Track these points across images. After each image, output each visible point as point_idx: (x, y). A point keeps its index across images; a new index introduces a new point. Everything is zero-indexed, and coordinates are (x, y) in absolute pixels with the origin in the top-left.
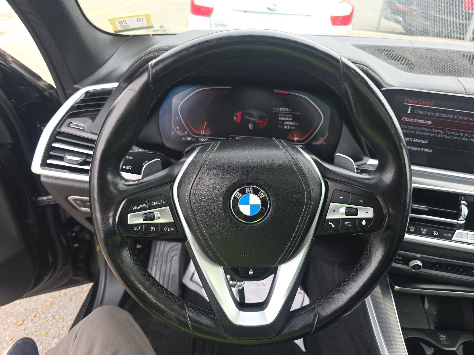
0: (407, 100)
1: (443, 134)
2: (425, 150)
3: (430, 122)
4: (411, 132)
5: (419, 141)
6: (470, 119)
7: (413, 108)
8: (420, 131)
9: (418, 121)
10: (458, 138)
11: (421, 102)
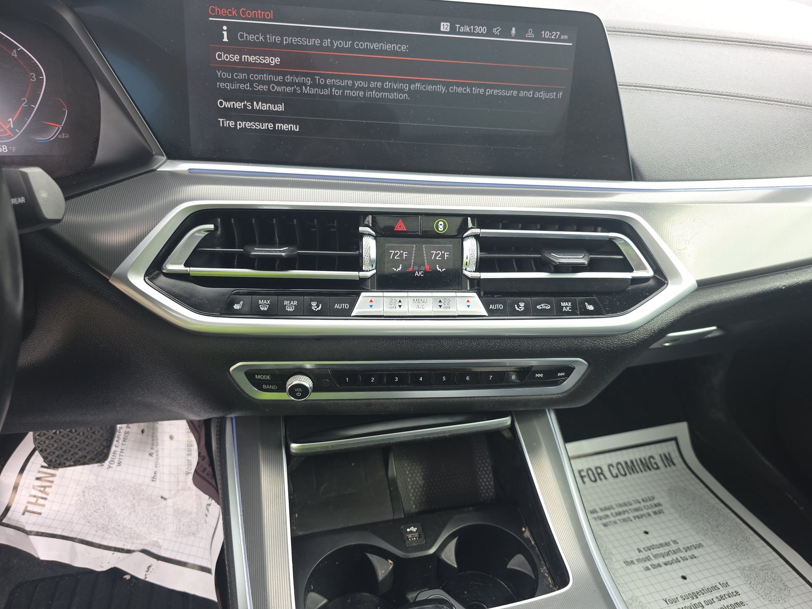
0: (213, 10)
1: (311, 86)
2: (285, 127)
3: (277, 60)
4: (242, 86)
5: (266, 107)
6: (357, 45)
7: (233, 29)
8: (261, 82)
9: (251, 59)
10: (343, 93)
11: (244, 13)
